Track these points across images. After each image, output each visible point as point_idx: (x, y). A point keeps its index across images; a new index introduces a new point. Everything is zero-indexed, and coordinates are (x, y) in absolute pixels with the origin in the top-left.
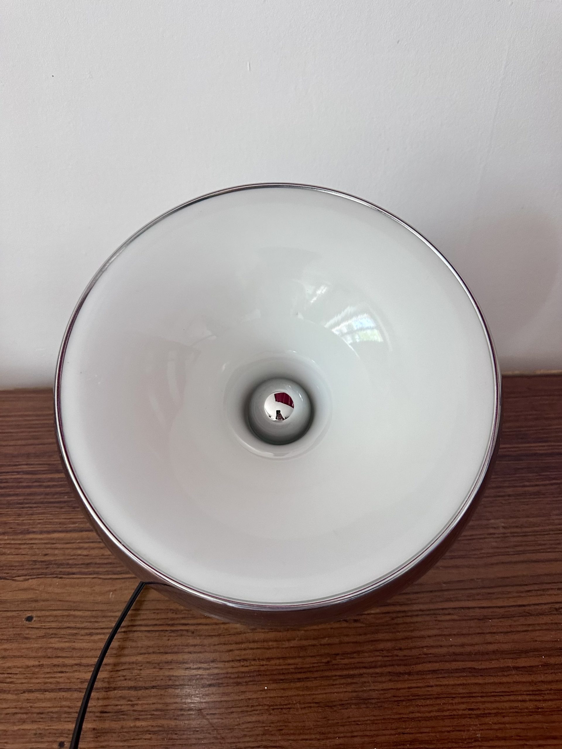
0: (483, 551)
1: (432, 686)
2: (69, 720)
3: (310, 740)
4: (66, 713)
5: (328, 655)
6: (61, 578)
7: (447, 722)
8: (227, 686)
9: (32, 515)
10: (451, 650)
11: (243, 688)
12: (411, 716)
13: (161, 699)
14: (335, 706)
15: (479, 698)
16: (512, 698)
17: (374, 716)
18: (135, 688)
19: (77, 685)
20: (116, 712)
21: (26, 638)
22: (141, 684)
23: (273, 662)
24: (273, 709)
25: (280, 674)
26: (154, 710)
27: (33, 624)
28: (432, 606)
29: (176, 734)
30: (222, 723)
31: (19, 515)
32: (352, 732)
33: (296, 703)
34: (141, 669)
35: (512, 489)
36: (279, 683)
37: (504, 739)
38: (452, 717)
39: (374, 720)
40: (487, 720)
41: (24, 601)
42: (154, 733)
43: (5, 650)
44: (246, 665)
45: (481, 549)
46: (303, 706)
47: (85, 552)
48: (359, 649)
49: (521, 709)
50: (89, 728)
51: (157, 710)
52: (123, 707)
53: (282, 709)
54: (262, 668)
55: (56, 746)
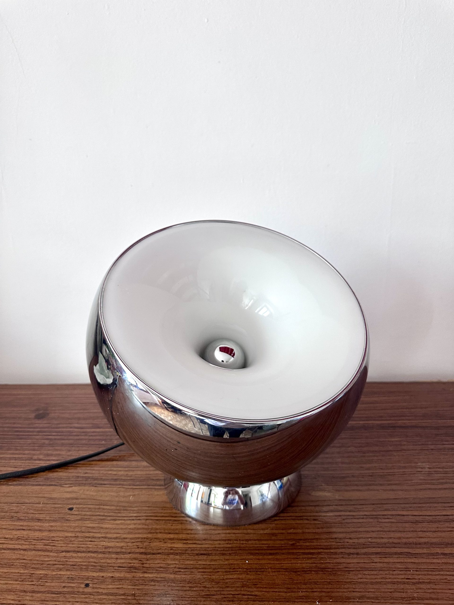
0: (413, 482)
1: (376, 563)
2: (94, 570)
3: (279, 592)
4: (92, 566)
5: (294, 540)
6: (96, 486)
7: (389, 586)
8: (215, 555)
9: (79, 450)
10: (391, 540)
11: (227, 557)
12: (360, 580)
13: (164, 561)
14: (298, 571)
15: (415, 572)
16: (442, 573)
17: (330, 579)
18: (145, 554)
19: (102, 550)
20: (129, 567)
21: (67, 520)
22: (149, 551)
23: (250, 542)
24: (250, 571)
25: (256, 550)
26: (158, 568)
27: (73, 512)
28: (375, 513)
29: (174, 583)
30: (211, 578)
31: (69, 451)
32: (312, 589)
33: (268, 569)
34: (150, 542)
35: (434, 446)
36: (256, 555)
37: (438, 599)
38: (394, 583)
39: (330, 582)
40: (422, 586)
41: (69, 499)
42: (158, 581)
43: (52, 526)
44: (230, 543)
45: (412, 480)
46: (274, 570)
47: (115, 473)
48: (317, 537)
49: (449, 580)
50: (109, 576)
51: (161, 567)
52: (134, 565)
53: (257, 571)
54: (242, 546)
55: (83, 586)
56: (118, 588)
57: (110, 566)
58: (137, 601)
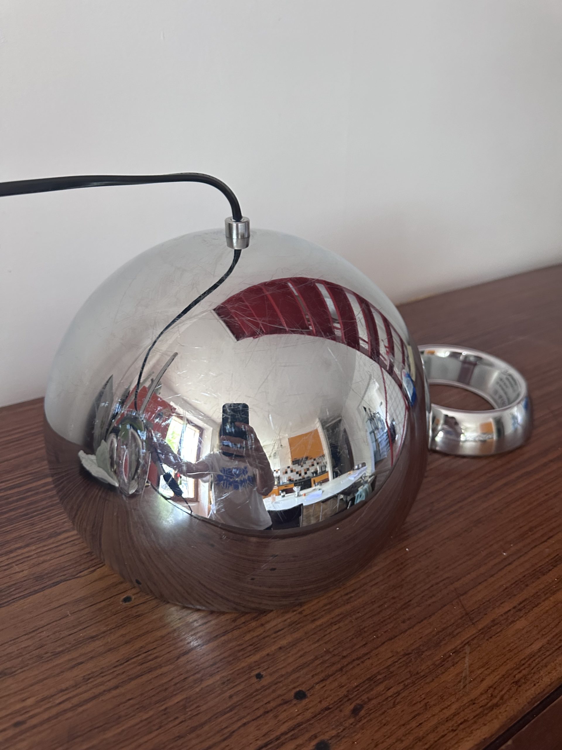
2: (247, 655)
4: (239, 651)
7: (540, 508)
12: (515, 515)
14: (461, 534)
17: (492, 527)
20: (289, 626)
26: (323, 607)
27: (135, 602)
29: (358, 613)
30: (390, 586)
31: (33, 525)
32: (488, 543)
33: (433, 546)
38: (540, 504)
39: (494, 529)
41: (108, 588)
42: (339, 621)
43: (123, 635)
46: (439, 545)
48: (444, 493)
50: (275, 650)
51: (325, 605)
52: (292, 619)
53: (425, 554)
55: (254, 680)
56: (301, 657)
57: (264, 638)
58: (339, 656)
